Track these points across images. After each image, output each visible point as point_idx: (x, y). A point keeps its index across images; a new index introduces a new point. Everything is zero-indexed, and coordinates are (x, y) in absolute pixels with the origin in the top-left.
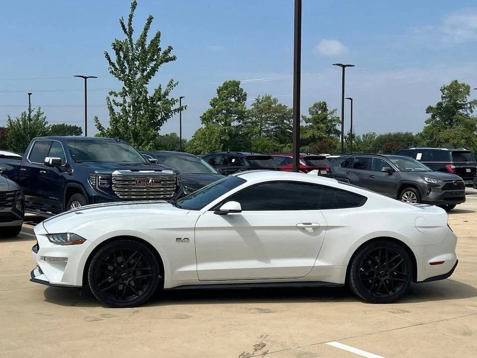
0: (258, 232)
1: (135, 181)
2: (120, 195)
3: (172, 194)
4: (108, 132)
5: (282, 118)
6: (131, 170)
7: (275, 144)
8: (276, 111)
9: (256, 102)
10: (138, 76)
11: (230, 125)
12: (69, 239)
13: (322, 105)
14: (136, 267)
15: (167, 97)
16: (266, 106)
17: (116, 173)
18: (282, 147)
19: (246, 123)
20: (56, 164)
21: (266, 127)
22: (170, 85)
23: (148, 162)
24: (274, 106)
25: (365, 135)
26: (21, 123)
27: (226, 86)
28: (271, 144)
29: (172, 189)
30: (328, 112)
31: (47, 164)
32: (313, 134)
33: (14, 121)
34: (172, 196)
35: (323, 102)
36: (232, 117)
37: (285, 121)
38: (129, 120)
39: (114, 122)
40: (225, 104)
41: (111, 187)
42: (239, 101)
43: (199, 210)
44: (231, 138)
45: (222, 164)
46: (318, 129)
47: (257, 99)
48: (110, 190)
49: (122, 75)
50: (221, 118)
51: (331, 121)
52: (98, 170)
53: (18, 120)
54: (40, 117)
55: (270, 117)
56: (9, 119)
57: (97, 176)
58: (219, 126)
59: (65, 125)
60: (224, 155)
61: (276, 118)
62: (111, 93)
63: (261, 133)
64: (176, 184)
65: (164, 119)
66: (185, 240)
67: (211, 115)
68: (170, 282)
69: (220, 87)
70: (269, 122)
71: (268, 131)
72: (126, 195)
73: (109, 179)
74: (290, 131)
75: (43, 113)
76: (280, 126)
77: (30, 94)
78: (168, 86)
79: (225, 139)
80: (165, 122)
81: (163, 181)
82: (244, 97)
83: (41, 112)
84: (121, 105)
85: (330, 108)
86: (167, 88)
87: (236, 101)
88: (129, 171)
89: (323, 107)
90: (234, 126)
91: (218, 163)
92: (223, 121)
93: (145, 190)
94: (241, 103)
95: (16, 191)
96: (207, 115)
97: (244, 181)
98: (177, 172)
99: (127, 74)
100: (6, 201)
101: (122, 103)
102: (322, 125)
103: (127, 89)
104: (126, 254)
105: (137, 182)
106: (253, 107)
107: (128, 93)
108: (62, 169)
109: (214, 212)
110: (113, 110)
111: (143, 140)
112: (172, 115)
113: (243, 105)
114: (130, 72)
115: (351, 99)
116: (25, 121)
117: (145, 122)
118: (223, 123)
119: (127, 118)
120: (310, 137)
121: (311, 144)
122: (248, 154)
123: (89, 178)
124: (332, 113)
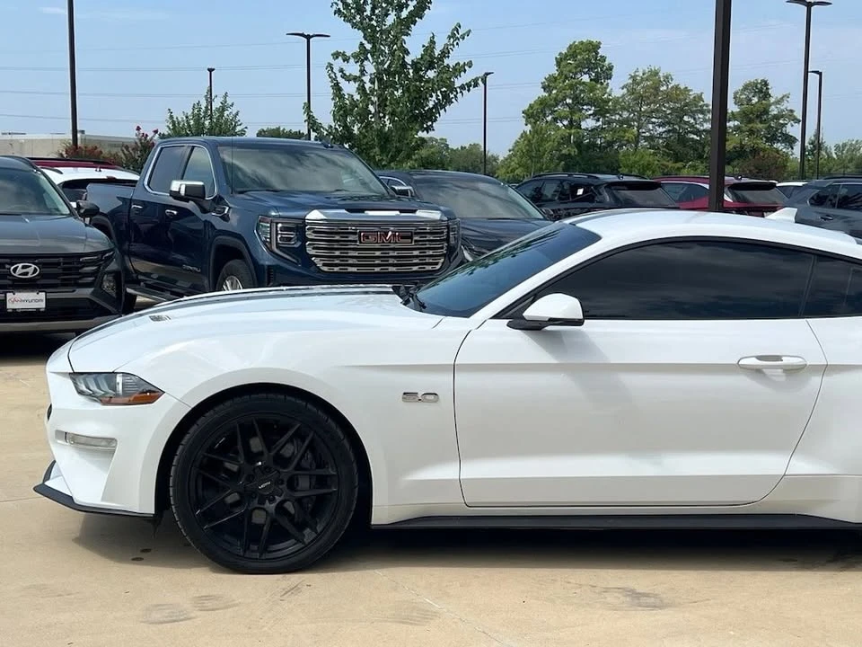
0: (629, 379)
1: (355, 233)
2: (324, 265)
3: (437, 264)
4: (330, 134)
5: (680, 112)
6: (347, 210)
7: (665, 163)
8: (669, 97)
9: (631, 81)
10: (391, 19)
11: (579, 127)
12: (120, 388)
13: (759, 86)
14: (298, 467)
15: (446, 61)
16: (650, 89)
17: (315, 215)
18: (679, 169)
19: (609, 123)
20: (194, 194)
21: (649, 130)
22: (453, 36)
23: (392, 193)
24: (665, 88)
25: (841, 145)
26: (192, 122)
27: (573, 51)
28: (656, 162)
29: (439, 252)
30: (772, 100)
31: (176, 195)
32: (741, 143)
33: (180, 119)
34: (438, 267)
35: (762, 81)
36: (583, 112)
37: (686, 118)
38: (371, 108)
39: (342, 112)
40: (572, 87)
41: (303, 247)
42: (596, 80)
43: (468, 317)
44: (580, 152)
45: (556, 198)
46: (751, 132)
47: (632, 77)
48: (300, 253)
49: (358, 17)
50: (563, 114)
51: (777, 117)
52: (277, 209)
53: (187, 117)
54: (226, 113)
55: (657, 111)
56: (171, 117)
57: (273, 222)
58: (559, 128)
59: (282, 129)
60: (562, 181)
61: (669, 112)
62: (336, 55)
63: (638, 142)
64: (447, 240)
65: (440, 106)
66: (428, 397)
67: (544, 107)
68: (386, 508)
69: (560, 54)
70: (653, 120)
71: (651, 138)
72: (336, 265)
73: (300, 228)
74: (695, 137)
75: (232, 105)
76: (676, 127)
77: (211, 70)
78: (449, 37)
79: (570, 154)
80: (442, 111)
81: (417, 234)
82: (607, 73)
83: (229, 102)
84: (355, 79)
85: (775, 93)
86: (446, 41)
87: (591, 80)
88: (344, 211)
89: (762, 89)
90: (587, 129)
91: (550, 196)
92: (567, 119)
93: (378, 253)
94: (602, 84)
95: (105, 252)
96: (536, 107)
97: (594, 238)
98: (449, 215)
99: (367, 16)
100: (80, 274)
101: (358, 74)
102: (760, 126)
103: (368, 46)
104: (272, 432)
105: (360, 237)
106: (625, 90)
107: (369, 56)
108: (207, 206)
109: (507, 321)
110: (340, 89)
111: (399, 151)
112: (456, 96)
113: (606, 88)
114: (373, 10)
115: (820, 74)
116: (199, 119)
117: (401, 112)
118: (566, 123)
119: (367, 106)
120: (735, 148)
121: (735, 163)
122: (612, 178)
123: (258, 225)
124: (778, 102)
